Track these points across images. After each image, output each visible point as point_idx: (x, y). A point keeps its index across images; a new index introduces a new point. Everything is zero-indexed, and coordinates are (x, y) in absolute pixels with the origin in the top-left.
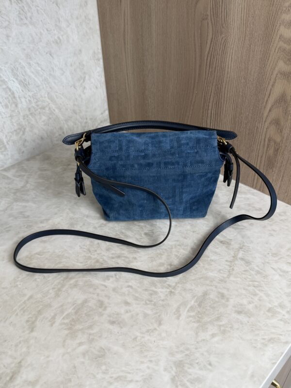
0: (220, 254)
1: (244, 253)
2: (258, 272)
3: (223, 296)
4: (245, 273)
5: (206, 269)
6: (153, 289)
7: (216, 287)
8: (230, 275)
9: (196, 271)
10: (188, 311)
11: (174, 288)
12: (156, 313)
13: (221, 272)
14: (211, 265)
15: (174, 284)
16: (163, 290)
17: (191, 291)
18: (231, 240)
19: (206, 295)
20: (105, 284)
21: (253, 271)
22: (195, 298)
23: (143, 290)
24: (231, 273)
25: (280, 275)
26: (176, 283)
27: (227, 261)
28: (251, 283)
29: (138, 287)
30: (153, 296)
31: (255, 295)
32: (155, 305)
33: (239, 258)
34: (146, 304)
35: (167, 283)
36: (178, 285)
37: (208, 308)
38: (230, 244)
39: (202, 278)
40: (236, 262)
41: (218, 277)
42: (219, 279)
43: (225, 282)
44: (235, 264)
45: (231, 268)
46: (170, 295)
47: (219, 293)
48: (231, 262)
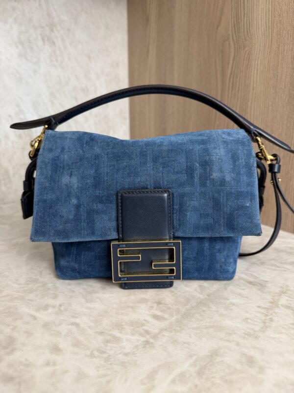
0: (247, 297)
1: (289, 299)
3: (251, 361)
5: (221, 315)
6: (116, 333)
7: (238, 344)
8: (265, 328)
9: (201, 316)
10: (173, 381)
11: (155, 337)
12: (104, 376)
13: (249, 321)
14: (232, 310)
15: (157, 331)
16: (131, 337)
17: (187, 345)
18: (266, 281)
19: (217, 355)
20: (37, 315)
22: (194, 358)
23: (96, 332)
24: (268, 324)
26: (161, 330)
27: (259, 307)
29: (90, 327)
30: (109, 344)
32: (107, 360)
33: (282, 305)
34: (92, 355)
35: (145, 328)
36: (165, 333)
37: (219, 381)
38: (265, 286)
39: (212, 327)
40: (277, 310)
41: (243, 329)
42: (243, 331)
43: (256, 337)
44: (274, 312)
45: (268, 318)
46: (143, 347)
47: (244, 355)
48: (268, 309)
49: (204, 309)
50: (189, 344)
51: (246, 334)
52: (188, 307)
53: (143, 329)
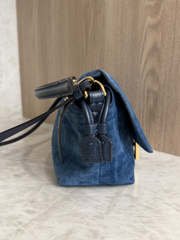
2: (148, 208)
3: (96, 234)
4: (130, 208)
5: (79, 205)
7: (88, 224)
8: (109, 211)
9: (64, 207)
11: (26, 226)
13: (99, 207)
15: (27, 222)
19: (71, 233)
21: (141, 206)
22: (54, 237)
24: (112, 208)
25: (176, 210)
26: (32, 220)
27: (107, 197)
28: (138, 219)
31: (145, 232)
33: (124, 195)
36: (34, 222)
39: (70, 214)
40: (119, 198)
41: (93, 213)
42: (93, 215)
43: (102, 218)
44: (117, 200)
45: (112, 204)
46: (15, 234)
47: (92, 231)
48: (113, 198)
49: (67, 202)
50: (51, 228)
51: (95, 217)
52: (55, 202)
53: (17, 221)
